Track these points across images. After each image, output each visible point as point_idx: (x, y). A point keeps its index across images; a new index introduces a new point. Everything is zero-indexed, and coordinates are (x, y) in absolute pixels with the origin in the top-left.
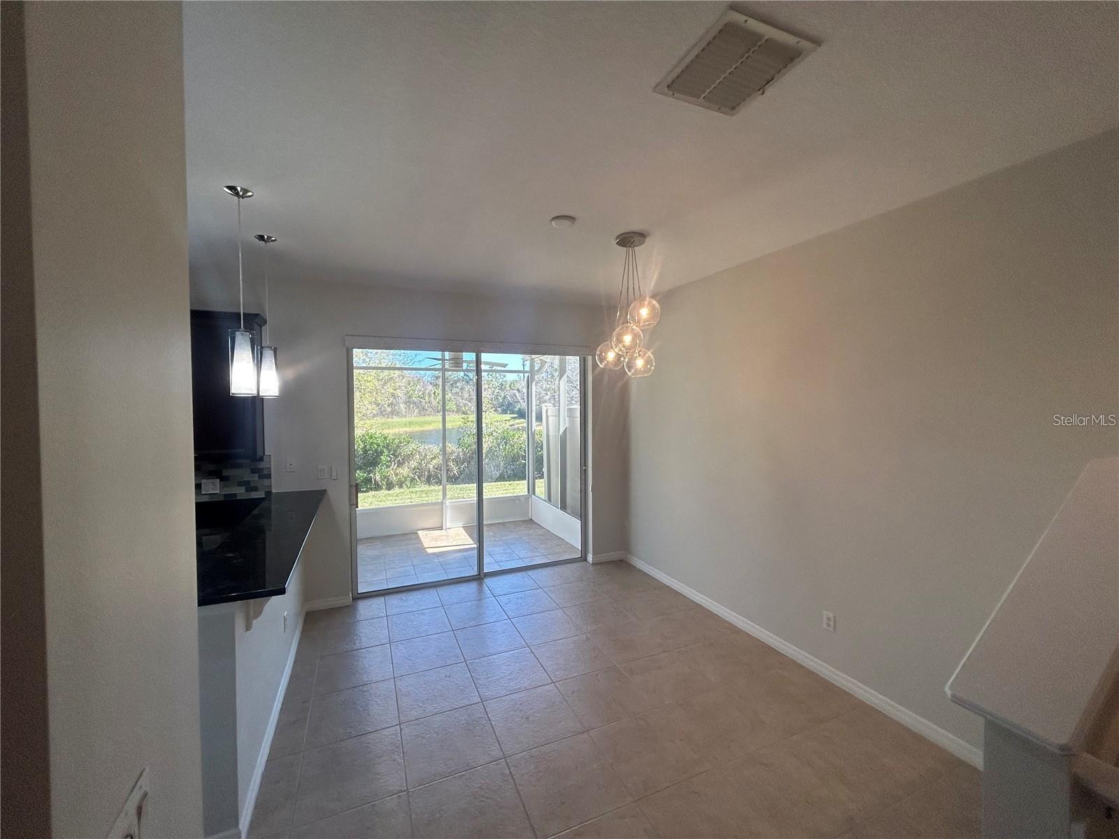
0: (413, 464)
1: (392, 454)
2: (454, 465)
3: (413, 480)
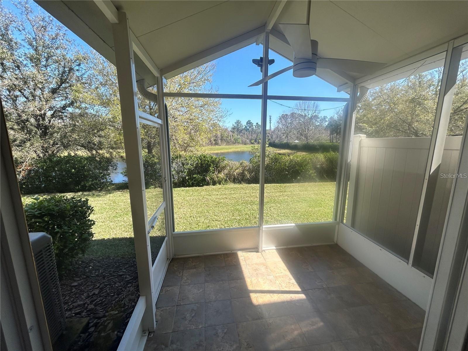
0: (226, 171)
1: (215, 166)
2: (247, 173)
3: (226, 180)
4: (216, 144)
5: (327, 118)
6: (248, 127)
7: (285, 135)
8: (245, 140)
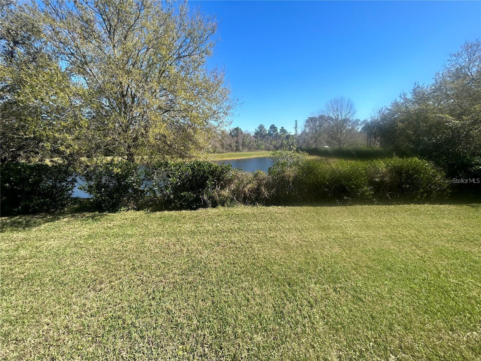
0: (233, 187)
1: (216, 179)
2: (265, 189)
3: (232, 200)
4: (237, 150)
5: (360, 121)
6: (272, 132)
7: (313, 139)
8: (269, 146)
